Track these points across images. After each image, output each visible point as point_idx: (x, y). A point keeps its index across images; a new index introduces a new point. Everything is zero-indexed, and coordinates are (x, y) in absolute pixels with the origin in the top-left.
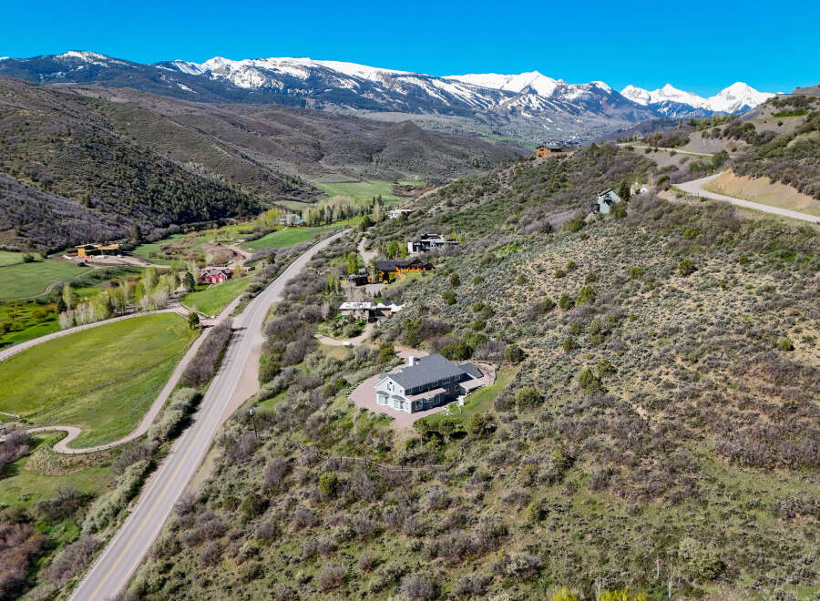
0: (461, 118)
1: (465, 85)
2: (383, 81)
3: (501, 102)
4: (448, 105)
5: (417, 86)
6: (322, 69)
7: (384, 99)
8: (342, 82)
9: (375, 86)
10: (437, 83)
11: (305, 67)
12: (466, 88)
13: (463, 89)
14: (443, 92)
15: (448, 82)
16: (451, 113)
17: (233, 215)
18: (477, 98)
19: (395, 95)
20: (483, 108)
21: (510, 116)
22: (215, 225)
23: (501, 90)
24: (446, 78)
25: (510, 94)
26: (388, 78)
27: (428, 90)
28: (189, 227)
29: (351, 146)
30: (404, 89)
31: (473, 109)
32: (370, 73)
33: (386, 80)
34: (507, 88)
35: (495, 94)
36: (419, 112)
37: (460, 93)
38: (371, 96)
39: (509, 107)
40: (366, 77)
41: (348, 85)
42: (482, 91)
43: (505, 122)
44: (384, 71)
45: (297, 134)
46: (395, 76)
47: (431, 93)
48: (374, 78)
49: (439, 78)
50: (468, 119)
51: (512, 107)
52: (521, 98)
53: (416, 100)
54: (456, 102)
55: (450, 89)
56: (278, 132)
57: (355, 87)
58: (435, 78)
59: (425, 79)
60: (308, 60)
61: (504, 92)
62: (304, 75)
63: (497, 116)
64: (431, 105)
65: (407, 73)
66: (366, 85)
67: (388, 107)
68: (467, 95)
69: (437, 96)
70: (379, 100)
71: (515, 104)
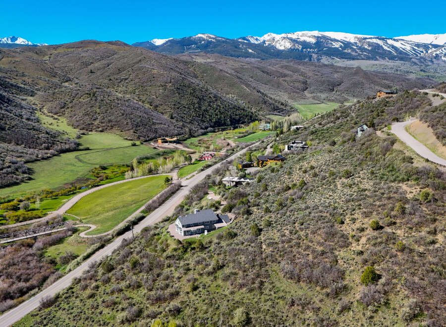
0: (402, 62)
1: (407, 42)
2: (358, 42)
3: (429, 51)
4: (395, 54)
5: (377, 44)
6: (324, 37)
7: (356, 52)
8: (334, 44)
9: (353, 45)
10: (390, 42)
11: (314, 36)
12: (408, 43)
13: (406, 44)
14: (393, 47)
15: (397, 41)
16: (396, 59)
17: (243, 123)
18: (414, 50)
19: (362, 49)
20: (417, 55)
21: (434, 60)
22: (232, 128)
23: (431, 44)
24: (396, 38)
25: (436, 46)
26: (360, 40)
27: (383, 46)
28: (218, 129)
29: (323, 83)
30: (369, 46)
31: (411, 56)
32: (351, 38)
33: (360, 41)
34: (435, 42)
35: (426, 47)
36: (377, 60)
37: (403, 47)
38: (350, 51)
39: (434, 55)
40: (348, 40)
41: (337, 45)
42: (418, 45)
43: (430, 63)
44: (359, 36)
45: (296, 76)
46: (366, 38)
47: (386, 48)
48: (352, 41)
49: (391, 39)
50: (406, 63)
51: (436, 54)
52: (443, 49)
53: (376, 52)
54: (401, 52)
55: (398, 45)
56: (285, 76)
57: (341, 47)
58: (389, 39)
59: (383, 39)
60: (317, 32)
61: (432, 45)
62: (313, 41)
63: (425, 60)
64: (384, 55)
65: (372, 37)
66: (347, 45)
67: (358, 57)
68: (408, 48)
69: (389, 49)
70: (354, 53)
71: (438, 52)
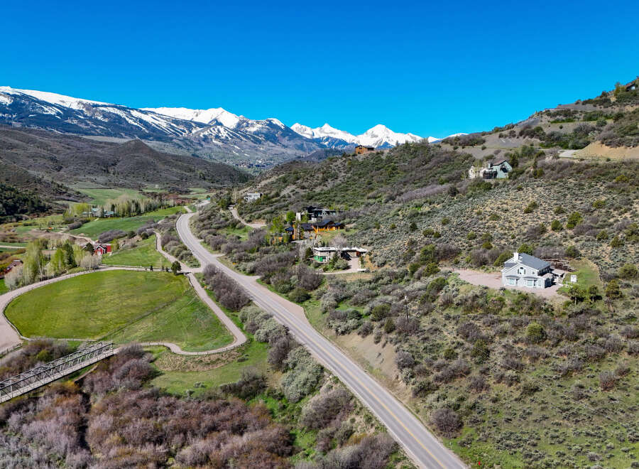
0: (161, 143)
1: (160, 116)
2: (84, 110)
3: (194, 131)
4: (147, 131)
5: (117, 115)
6: (24, 97)
7: (87, 125)
8: (46, 109)
9: (77, 113)
10: (135, 113)
11: (8, 94)
12: (163, 118)
13: (159, 119)
14: (141, 121)
15: (146, 113)
16: (151, 138)
18: (173, 127)
19: (97, 122)
20: (178, 136)
21: (203, 143)
23: (191, 121)
24: (143, 109)
25: (200, 125)
26: (88, 107)
27: (127, 119)
30: (105, 117)
31: (170, 136)
32: (72, 103)
33: (87, 109)
34: (196, 120)
35: (188, 125)
36: (122, 137)
37: (157, 122)
38: (75, 122)
39: (201, 136)
40: (67, 106)
41: (52, 112)
42: (177, 122)
43: (199, 147)
44: (85, 101)
46: (97, 106)
47: (130, 121)
48: (75, 107)
49: (137, 110)
50: (168, 144)
51: (204, 136)
52: (211, 129)
53: (116, 125)
54: (154, 130)
55: (147, 118)
57: (58, 114)
58: (132, 109)
59: (124, 109)
60: (9, 88)
61: (195, 123)
62: (7, 101)
63: (192, 142)
64: (130, 130)
65: (106, 104)
66: (68, 112)
67: (93, 132)
68: (163, 124)
69: (136, 124)
70: (83, 126)
71: (206, 133)
